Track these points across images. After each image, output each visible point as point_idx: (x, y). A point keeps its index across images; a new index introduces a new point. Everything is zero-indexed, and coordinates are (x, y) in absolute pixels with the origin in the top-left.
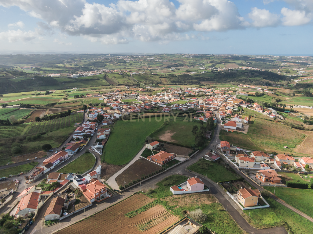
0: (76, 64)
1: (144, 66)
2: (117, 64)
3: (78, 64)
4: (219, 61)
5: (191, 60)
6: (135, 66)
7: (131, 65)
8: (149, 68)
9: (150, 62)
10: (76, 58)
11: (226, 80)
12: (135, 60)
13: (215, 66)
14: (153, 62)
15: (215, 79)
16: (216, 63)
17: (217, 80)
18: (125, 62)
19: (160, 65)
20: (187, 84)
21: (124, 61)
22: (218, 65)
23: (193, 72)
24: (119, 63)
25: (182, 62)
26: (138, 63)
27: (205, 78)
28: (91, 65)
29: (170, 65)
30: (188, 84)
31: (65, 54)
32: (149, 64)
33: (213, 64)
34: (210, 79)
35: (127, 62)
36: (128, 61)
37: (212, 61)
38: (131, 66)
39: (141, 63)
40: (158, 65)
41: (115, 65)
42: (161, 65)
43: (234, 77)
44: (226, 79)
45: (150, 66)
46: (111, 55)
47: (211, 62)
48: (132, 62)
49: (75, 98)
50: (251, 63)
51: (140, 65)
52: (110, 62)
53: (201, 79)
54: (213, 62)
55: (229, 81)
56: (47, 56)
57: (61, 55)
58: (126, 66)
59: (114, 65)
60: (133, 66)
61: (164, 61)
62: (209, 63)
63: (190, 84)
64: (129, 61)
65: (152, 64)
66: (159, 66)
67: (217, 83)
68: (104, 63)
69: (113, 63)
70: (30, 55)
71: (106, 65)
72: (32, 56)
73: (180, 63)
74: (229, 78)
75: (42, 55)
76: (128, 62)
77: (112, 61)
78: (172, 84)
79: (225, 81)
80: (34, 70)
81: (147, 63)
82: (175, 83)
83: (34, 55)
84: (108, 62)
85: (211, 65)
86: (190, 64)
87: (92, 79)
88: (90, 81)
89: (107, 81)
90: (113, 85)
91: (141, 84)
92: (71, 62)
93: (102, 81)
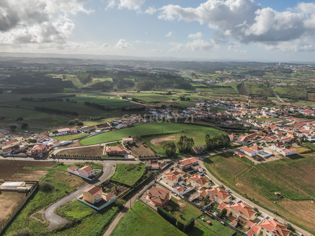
0: (234, 72)
1: (313, 77)
2: (279, 73)
3: (236, 72)
6: (301, 77)
7: (297, 76)
10: (239, 66)
12: (305, 71)
18: (291, 72)
21: (289, 71)
26: (308, 74)
28: (248, 74)
31: (233, 62)
38: (295, 77)
39: (311, 75)
41: (276, 75)
46: (281, 63)
48: (299, 73)
49: (181, 100)
51: (309, 77)
52: (272, 71)
56: (216, 63)
57: (230, 62)
58: (290, 76)
59: (274, 74)
60: (298, 77)
64: (297, 71)
68: (263, 72)
69: (275, 72)
70: (202, 62)
71: (264, 74)
72: (203, 63)
75: (212, 62)
76: (294, 72)
80: (190, 75)
84: (268, 72)
87: (223, 87)
88: (221, 88)
89: (239, 90)
90: (242, 94)
91: (276, 97)
92: (231, 69)
93: (234, 89)
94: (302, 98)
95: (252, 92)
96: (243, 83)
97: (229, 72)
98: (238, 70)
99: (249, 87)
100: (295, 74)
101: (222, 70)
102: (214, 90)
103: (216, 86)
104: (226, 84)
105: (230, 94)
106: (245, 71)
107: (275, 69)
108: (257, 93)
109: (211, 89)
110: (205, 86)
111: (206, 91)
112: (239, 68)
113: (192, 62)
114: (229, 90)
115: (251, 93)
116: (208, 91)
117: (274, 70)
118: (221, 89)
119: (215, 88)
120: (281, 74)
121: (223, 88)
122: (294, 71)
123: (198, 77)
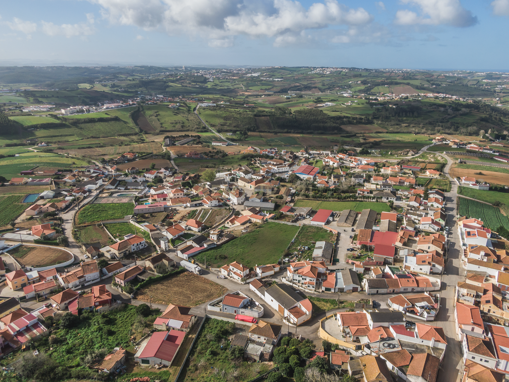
1: (238, 88)
2: (190, 84)
3: (119, 85)
4: (379, 80)
5: (325, 79)
6: (221, 88)
7: (215, 87)
8: (246, 93)
9: (250, 82)
10: (121, 73)
11: (399, 123)
12: (224, 78)
13: (372, 91)
14: (255, 81)
15: (375, 121)
16: (373, 85)
17: (380, 122)
18: (205, 80)
19: (267, 87)
20: (312, 131)
21: (202, 80)
22: (376, 88)
23: (329, 103)
24: (194, 84)
25: (309, 82)
26: (229, 83)
27: (354, 118)
29: (287, 86)
30: (316, 132)
31: (109, 66)
32: (248, 86)
33: (366, 86)
34: (363, 121)
35: (209, 81)
36: (211, 80)
37: (365, 81)
39: (234, 84)
40: (264, 87)
41: (186, 86)
42: (270, 87)
43: (416, 117)
44: (399, 121)
45: (250, 88)
47: (364, 83)
48: (217, 82)
50: (440, 85)
51: (232, 87)
52: (177, 80)
53: (344, 119)
54: (368, 83)
55: (405, 125)
56: (76, 68)
58: (206, 88)
59: (183, 86)
60: (218, 88)
61: (276, 80)
62: (359, 85)
63: (320, 131)
64: (214, 79)
65: (252, 86)
66: (266, 89)
67: (380, 130)
68: (165, 82)
69: (183, 83)
70: (48, 67)
71: (168, 87)
72: (50, 70)
73: (305, 83)
74: (405, 118)
75: (68, 68)
77: (182, 80)
78: (279, 132)
79: (397, 125)
81: (245, 83)
82: (286, 130)
83: (54, 68)
84: (173, 82)
85: (363, 87)
86: (323, 85)
87: (101, 120)
88: (96, 124)
89: (137, 124)
90: (146, 133)
91: (211, 131)
92: (108, 80)
93: (125, 123)
94: (252, 129)
95: (163, 125)
96: (141, 109)
97: (105, 86)
98: (122, 80)
99: (155, 115)
100: (212, 83)
101: (91, 82)
102: (81, 128)
103: (85, 119)
104: (106, 114)
105: (121, 135)
106: (134, 82)
107: (181, 77)
108: (174, 126)
109: (73, 130)
110: (57, 122)
111: (61, 136)
112: (122, 76)
113: (24, 67)
114: (116, 126)
115: (162, 129)
116: (66, 136)
117: (180, 79)
118: (98, 126)
119: (82, 126)
120: (192, 85)
121: (102, 123)
122: (209, 79)
123: (40, 99)
